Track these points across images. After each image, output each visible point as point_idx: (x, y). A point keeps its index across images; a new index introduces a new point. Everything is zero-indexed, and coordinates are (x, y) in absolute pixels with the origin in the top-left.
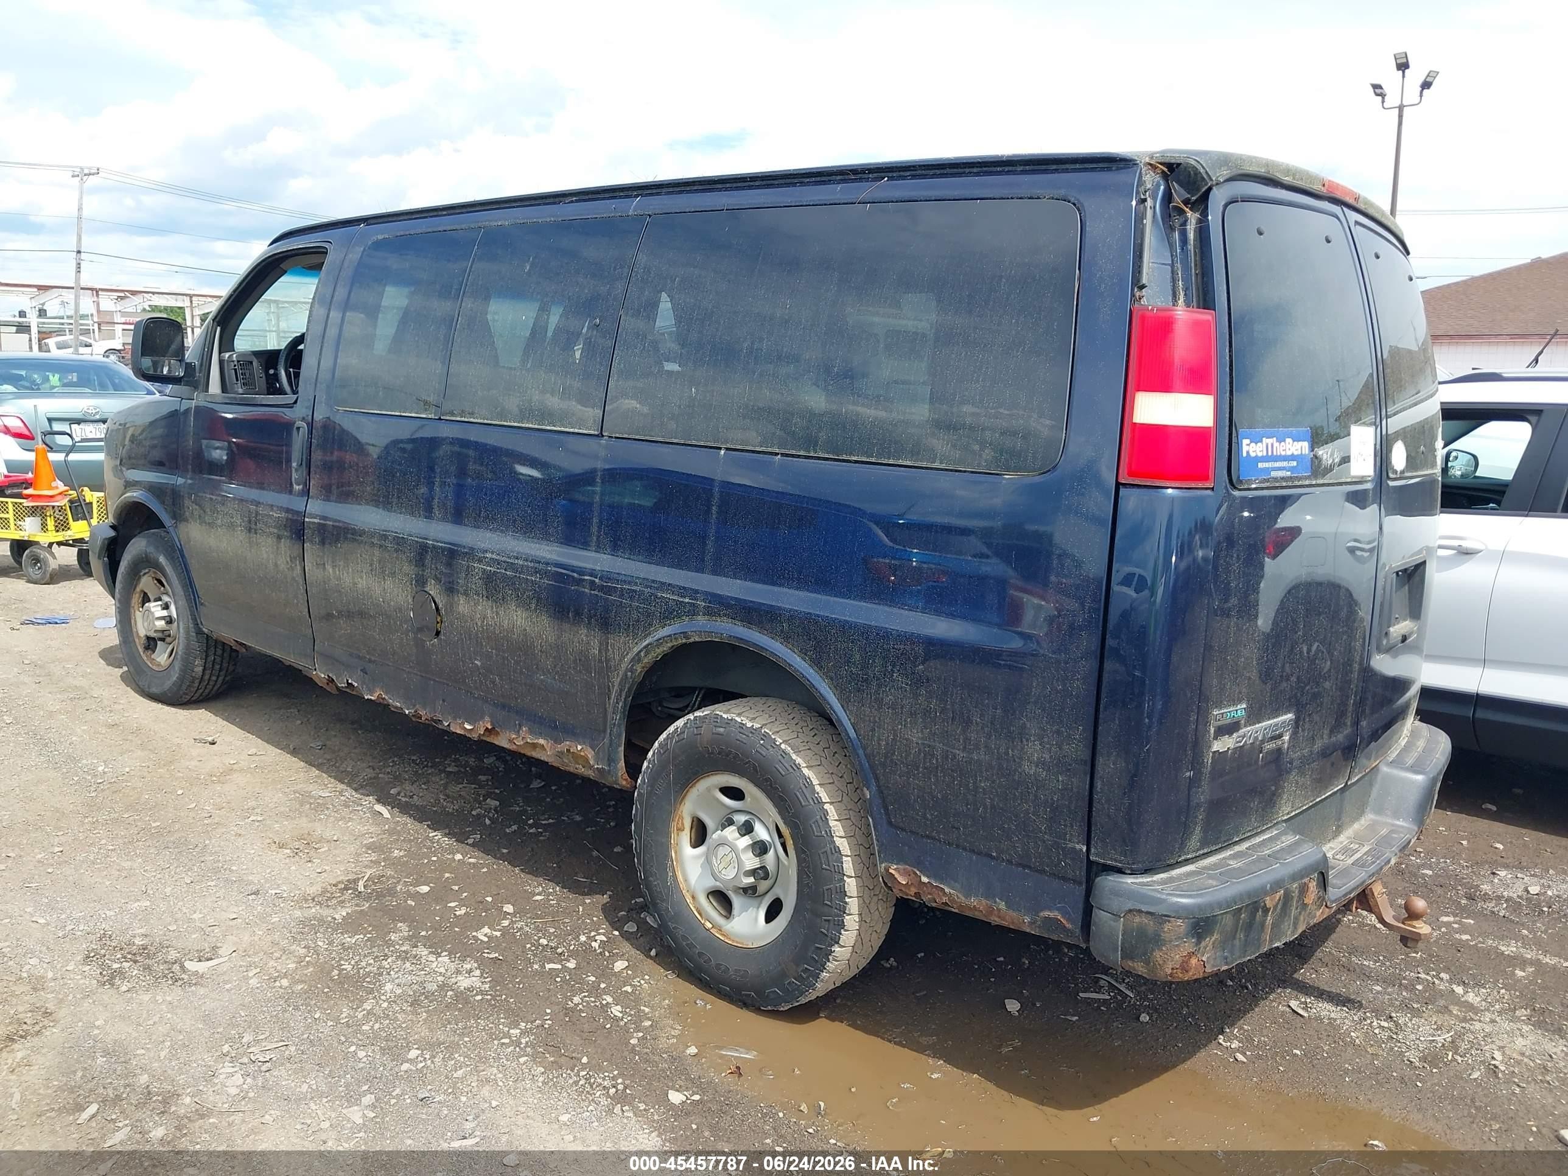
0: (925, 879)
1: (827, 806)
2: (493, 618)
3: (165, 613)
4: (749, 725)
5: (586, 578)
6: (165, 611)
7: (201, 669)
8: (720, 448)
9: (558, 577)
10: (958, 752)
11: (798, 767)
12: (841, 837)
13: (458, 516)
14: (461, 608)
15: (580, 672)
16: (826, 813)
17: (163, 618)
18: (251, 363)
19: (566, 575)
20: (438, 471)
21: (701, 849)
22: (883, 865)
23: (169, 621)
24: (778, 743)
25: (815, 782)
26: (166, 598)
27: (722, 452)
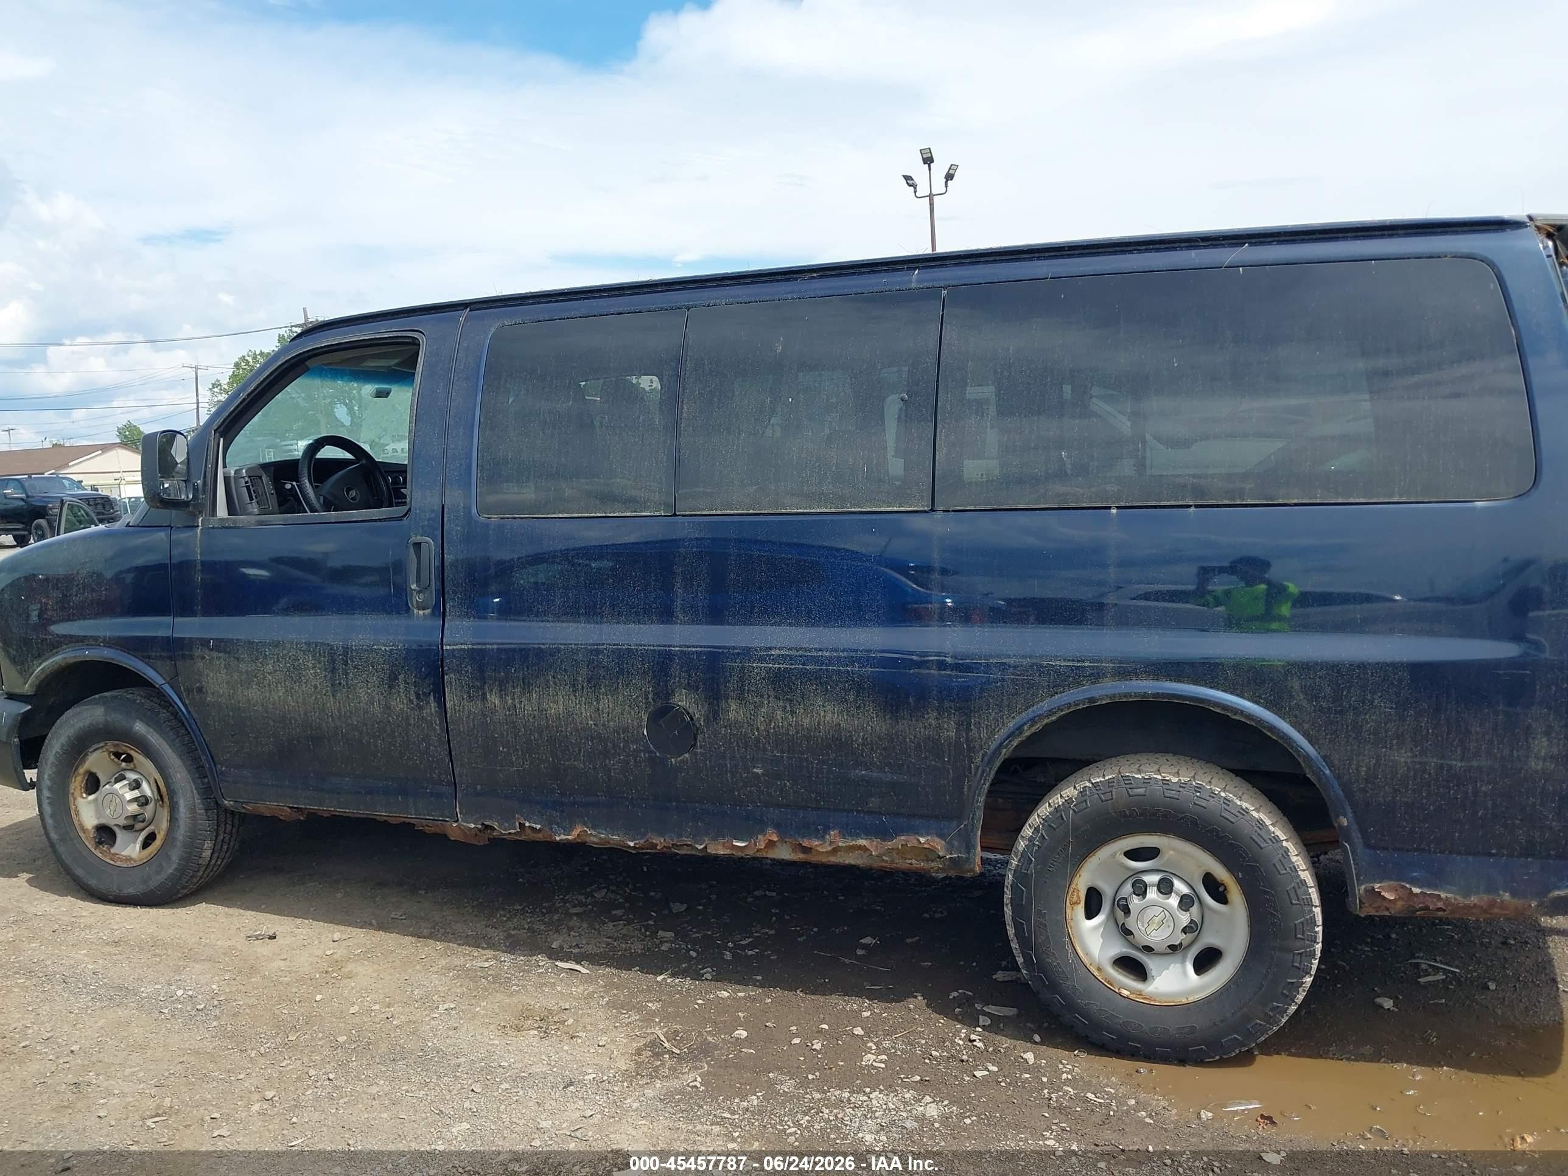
0: (1416, 890)
1: (1285, 844)
2: (786, 718)
3: (136, 793)
4: (1175, 780)
5: (931, 658)
6: (136, 791)
7: (209, 853)
8: (1109, 508)
9: (885, 662)
10: (1454, 763)
11: (1246, 811)
12: (1304, 870)
13: (716, 615)
14: (732, 715)
15: (926, 758)
16: (1287, 850)
17: (135, 800)
18: (260, 477)
19: (899, 659)
20: (678, 570)
21: (1099, 919)
22: (1363, 887)
23: (143, 801)
24: (1217, 792)
25: (1268, 822)
26: (132, 776)
27: (1114, 511)
